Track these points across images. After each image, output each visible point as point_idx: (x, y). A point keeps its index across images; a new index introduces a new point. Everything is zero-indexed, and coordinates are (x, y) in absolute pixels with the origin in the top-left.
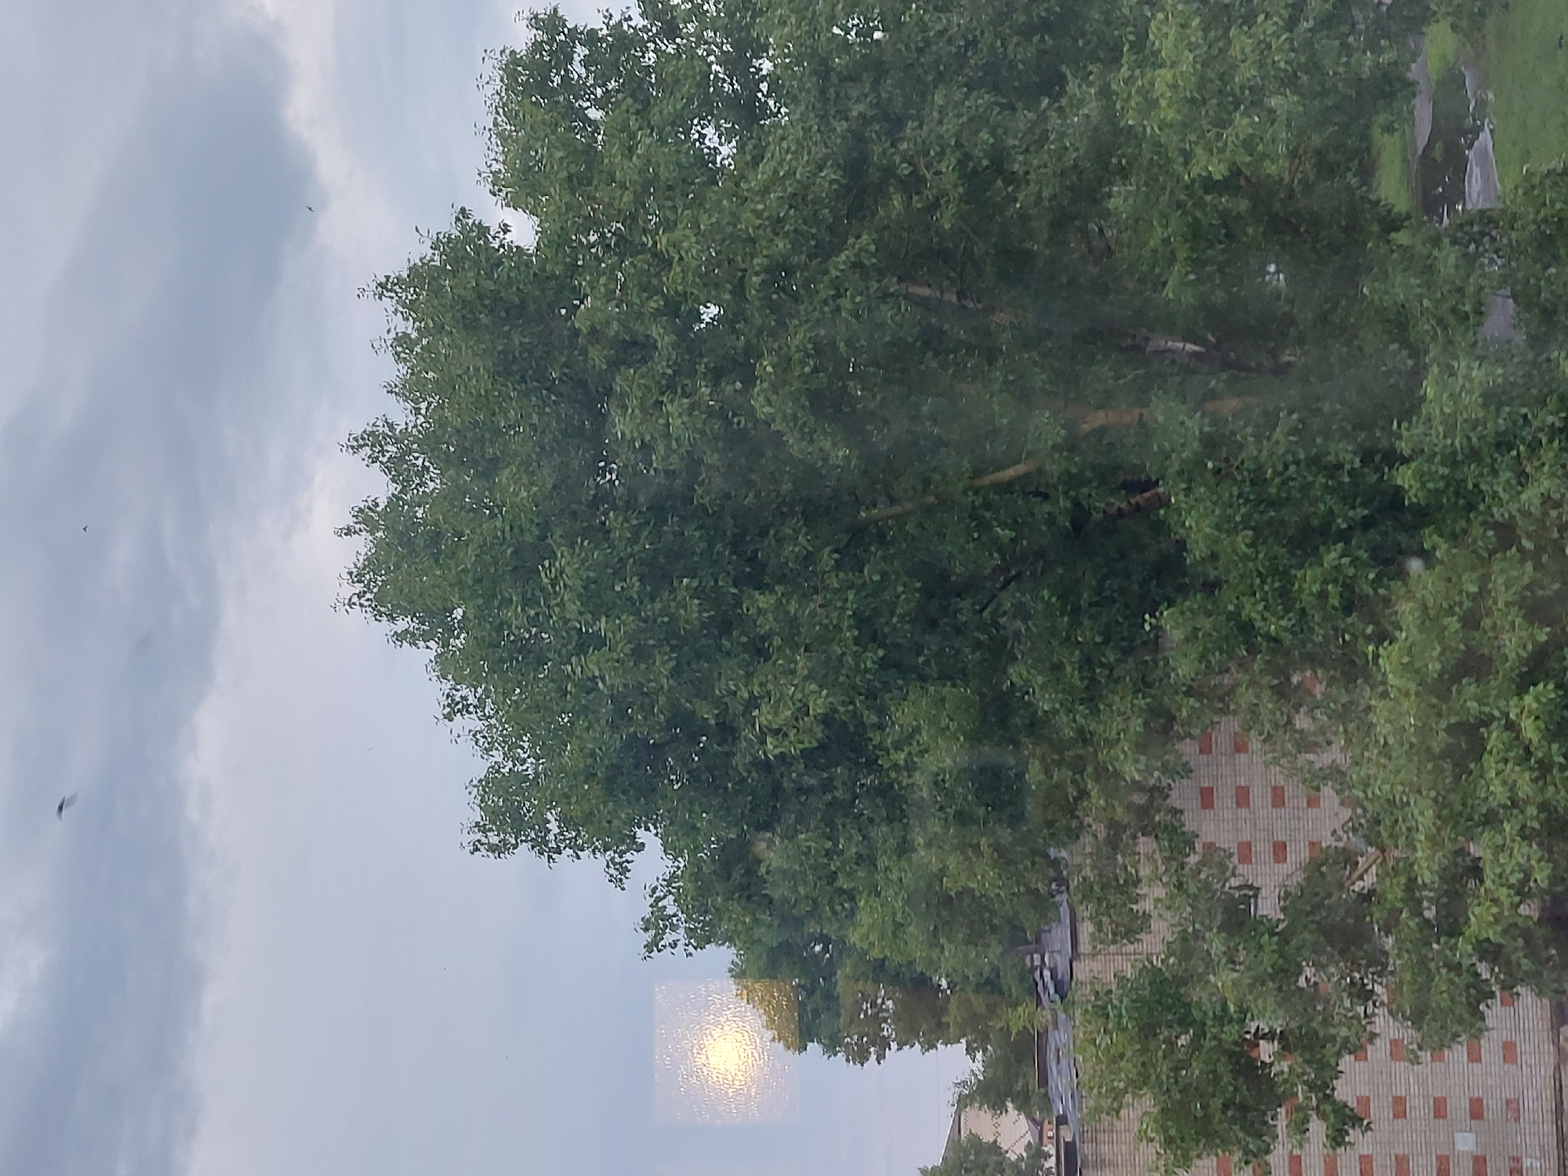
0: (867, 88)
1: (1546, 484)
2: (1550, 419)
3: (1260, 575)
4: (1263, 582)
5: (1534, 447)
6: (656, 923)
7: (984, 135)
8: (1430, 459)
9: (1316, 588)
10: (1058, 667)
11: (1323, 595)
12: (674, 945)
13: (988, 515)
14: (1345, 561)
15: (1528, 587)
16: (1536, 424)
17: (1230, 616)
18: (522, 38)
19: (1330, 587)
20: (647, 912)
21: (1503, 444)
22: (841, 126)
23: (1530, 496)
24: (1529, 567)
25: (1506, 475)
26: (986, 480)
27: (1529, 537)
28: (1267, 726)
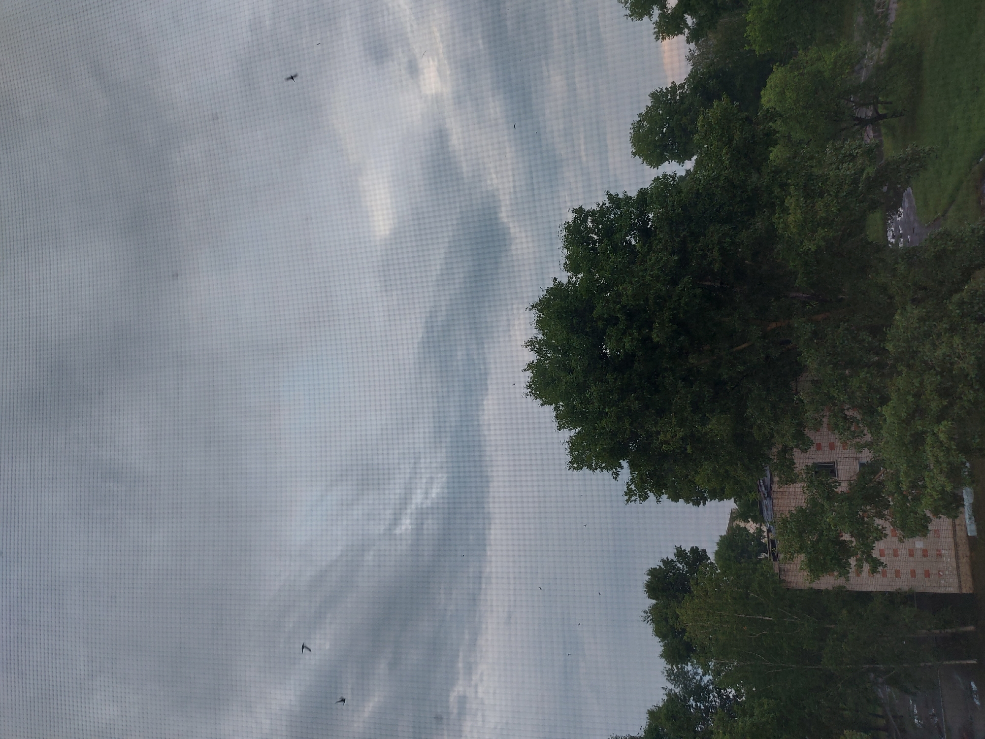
0: (686, 227)
1: (944, 350)
2: (944, 326)
4: (837, 382)
5: (939, 335)
6: (629, 493)
7: (728, 240)
8: (899, 341)
9: (858, 385)
10: (762, 410)
11: (860, 387)
12: (635, 500)
13: (735, 362)
14: (868, 375)
15: (939, 384)
16: (939, 327)
17: (826, 394)
18: (570, 217)
19: (863, 385)
20: (625, 489)
21: (927, 334)
22: (677, 240)
23: (939, 353)
24: (939, 377)
25: (928, 346)
26: (734, 350)
27: (939, 366)
28: (841, 430)
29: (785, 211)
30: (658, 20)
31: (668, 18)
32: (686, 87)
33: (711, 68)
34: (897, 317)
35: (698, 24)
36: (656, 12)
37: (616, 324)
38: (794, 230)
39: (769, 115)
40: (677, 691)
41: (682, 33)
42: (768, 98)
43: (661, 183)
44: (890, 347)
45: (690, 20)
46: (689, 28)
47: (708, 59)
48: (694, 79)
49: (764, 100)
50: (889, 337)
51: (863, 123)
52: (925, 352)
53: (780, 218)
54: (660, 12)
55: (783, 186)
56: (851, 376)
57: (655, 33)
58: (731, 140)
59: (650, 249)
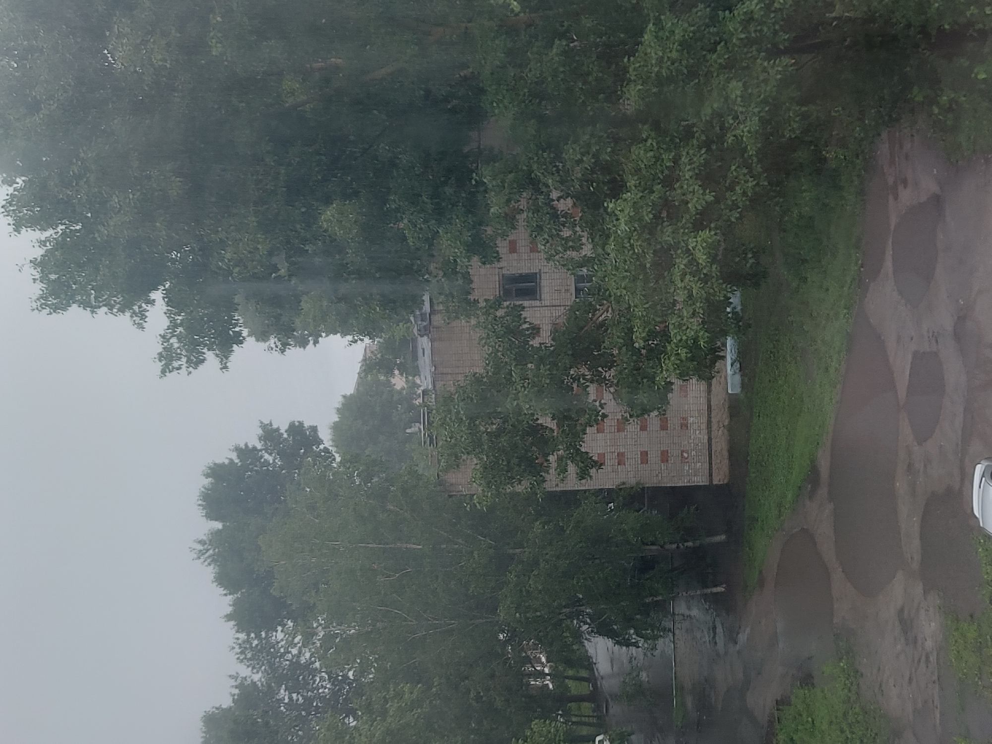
6: (167, 355)
12: (179, 368)
40: (257, 677)
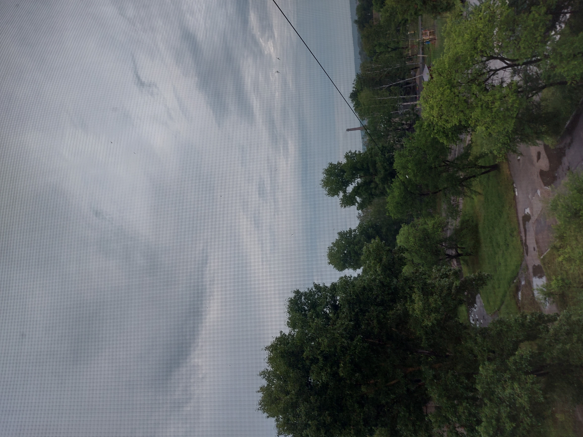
1: (510, 391)
2: (508, 376)
3: (450, 408)
4: (450, 409)
5: (505, 381)
7: (382, 315)
8: (483, 383)
9: (462, 411)
10: (407, 425)
11: (464, 412)
13: (389, 392)
14: (468, 405)
15: (509, 413)
16: (505, 377)
17: (444, 417)
19: (465, 411)
21: (499, 381)
22: (353, 313)
23: (507, 393)
24: (508, 408)
25: (500, 388)
26: (388, 384)
27: (508, 401)
29: (413, 301)
30: (342, 198)
31: (347, 197)
32: (357, 231)
33: (370, 223)
34: (480, 369)
35: (363, 201)
36: (341, 194)
37: (317, 363)
38: (419, 313)
39: (401, 249)
41: (354, 205)
42: (400, 240)
43: (344, 281)
44: (478, 387)
45: (358, 199)
46: (358, 203)
47: (368, 218)
48: (361, 227)
49: (398, 241)
50: (477, 381)
51: (450, 257)
52: (498, 392)
53: (410, 305)
54: (343, 194)
55: (411, 288)
56: (458, 405)
57: (340, 204)
58: (381, 260)
59: (338, 317)
